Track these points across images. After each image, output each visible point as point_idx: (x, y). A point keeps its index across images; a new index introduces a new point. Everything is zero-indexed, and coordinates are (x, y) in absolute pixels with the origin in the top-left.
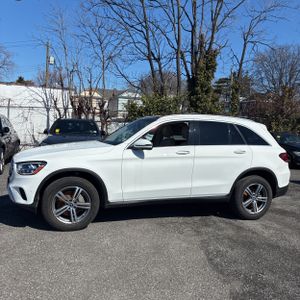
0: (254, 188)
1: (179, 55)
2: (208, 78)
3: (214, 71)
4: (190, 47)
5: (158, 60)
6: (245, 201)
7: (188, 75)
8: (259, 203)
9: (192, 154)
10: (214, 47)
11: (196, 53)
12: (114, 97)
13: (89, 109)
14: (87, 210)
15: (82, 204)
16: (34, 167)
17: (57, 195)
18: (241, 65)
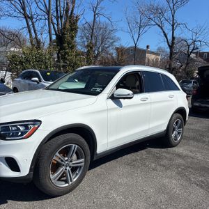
14: (81, 167)
15: (79, 161)
16: (22, 129)
17: (55, 158)
18: (92, 30)
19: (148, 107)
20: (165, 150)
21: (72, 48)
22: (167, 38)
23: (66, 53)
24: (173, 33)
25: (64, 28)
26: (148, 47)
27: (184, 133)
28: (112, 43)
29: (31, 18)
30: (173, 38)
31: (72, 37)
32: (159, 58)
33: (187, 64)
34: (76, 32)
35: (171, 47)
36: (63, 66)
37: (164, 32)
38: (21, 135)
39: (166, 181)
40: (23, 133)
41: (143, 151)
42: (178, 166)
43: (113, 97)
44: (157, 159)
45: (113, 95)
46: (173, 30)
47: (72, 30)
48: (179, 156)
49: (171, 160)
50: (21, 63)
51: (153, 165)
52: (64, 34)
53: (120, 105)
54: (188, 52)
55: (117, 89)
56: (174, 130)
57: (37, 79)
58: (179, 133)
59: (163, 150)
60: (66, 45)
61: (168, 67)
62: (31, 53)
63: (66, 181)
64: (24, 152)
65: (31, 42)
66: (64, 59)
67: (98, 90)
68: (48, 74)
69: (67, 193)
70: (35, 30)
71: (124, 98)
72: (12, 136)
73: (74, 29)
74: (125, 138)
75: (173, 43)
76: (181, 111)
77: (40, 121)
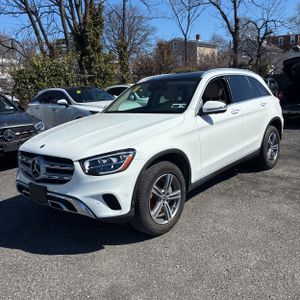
14: (177, 200)
15: (174, 194)
16: (114, 160)
17: (153, 191)
18: (123, 21)
19: (240, 121)
20: (260, 173)
21: (99, 50)
22: (227, 21)
23: (92, 60)
24: (235, 12)
25: (85, 23)
26: (198, 37)
27: (281, 151)
28: (145, 36)
29: (36, 13)
30: (237, 20)
31: (97, 35)
32: (216, 51)
33: (259, 56)
34: (102, 27)
35: (234, 34)
36: (90, 79)
37: (222, 13)
38: (114, 169)
39: (276, 207)
40: (117, 166)
41: (233, 178)
42: (284, 189)
43: (202, 113)
44: (256, 184)
45: (201, 110)
46: (235, 8)
47: (95, 26)
48: (281, 178)
49: (272, 183)
50: (32, 80)
51: (253, 192)
52: (84, 31)
53: (210, 121)
54: (258, 38)
55: (204, 102)
56: (269, 147)
57: (64, 101)
58: (275, 151)
59: (258, 174)
60: (89, 47)
61: (232, 63)
62: (43, 65)
63: (165, 218)
64: (122, 186)
65: (42, 49)
66: (89, 68)
67: (181, 106)
68: (79, 92)
69: (168, 231)
70: (43, 31)
71: (216, 113)
72: (104, 170)
73: (98, 23)
74: (223, 160)
75: (237, 28)
76: (275, 122)
77: (133, 150)
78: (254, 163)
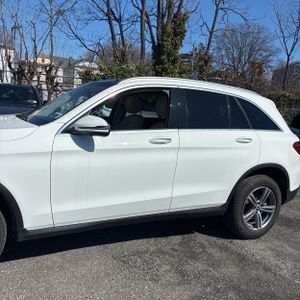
0: (259, 194)
1: (144, 17)
2: (176, 46)
3: (182, 38)
4: (155, 10)
5: (119, 20)
6: (246, 212)
7: (153, 42)
8: (264, 215)
9: (174, 143)
10: (183, 11)
11: (163, 16)
12: (70, 66)
13: (32, 74)
18: (211, 33)
78: (219, 223)
